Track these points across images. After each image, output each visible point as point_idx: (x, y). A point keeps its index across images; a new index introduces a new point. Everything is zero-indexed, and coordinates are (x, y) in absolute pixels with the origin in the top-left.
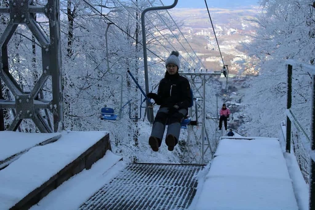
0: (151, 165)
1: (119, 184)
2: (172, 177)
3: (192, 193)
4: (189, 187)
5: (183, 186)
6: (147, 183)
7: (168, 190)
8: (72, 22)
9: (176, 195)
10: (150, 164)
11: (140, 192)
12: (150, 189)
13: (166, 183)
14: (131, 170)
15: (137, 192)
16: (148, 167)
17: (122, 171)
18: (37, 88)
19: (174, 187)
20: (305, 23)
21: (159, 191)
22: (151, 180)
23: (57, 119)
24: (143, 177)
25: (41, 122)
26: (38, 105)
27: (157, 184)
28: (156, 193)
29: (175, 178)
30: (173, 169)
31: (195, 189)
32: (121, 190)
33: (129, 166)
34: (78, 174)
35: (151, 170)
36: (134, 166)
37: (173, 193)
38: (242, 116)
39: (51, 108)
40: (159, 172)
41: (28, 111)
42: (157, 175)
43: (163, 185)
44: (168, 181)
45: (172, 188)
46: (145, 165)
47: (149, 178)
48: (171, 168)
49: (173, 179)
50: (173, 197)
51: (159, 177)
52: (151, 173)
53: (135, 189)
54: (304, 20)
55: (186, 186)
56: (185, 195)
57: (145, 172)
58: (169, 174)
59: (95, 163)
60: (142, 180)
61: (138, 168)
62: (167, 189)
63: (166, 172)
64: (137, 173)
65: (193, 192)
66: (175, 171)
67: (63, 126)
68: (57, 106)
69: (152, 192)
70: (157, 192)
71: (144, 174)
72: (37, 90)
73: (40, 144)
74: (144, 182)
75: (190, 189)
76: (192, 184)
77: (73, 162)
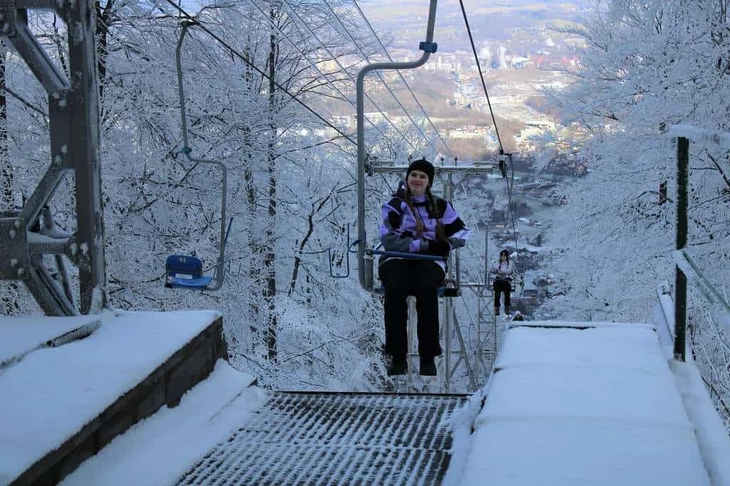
0: (331, 396)
1: (254, 444)
2: (387, 426)
3: (440, 463)
4: (430, 448)
5: (416, 445)
6: (324, 440)
7: (379, 457)
8: (104, 37)
9: (401, 468)
10: (327, 394)
11: (307, 462)
12: (334, 454)
13: (373, 440)
14: (281, 408)
15: (301, 462)
16: (322, 401)
17: (258, 413)
18: (36, 201)
19: (394, 449)
20: (708, 37)
21: (356, 460)
22: (334, 434)
23: (90, 282)
24: (313, 424)
25: (46, 289)
26: (38, 245)
27: (348, 441)
28: (348, 464)
29: (395, 428)
30: (386, 404)
31: (446, 453)
32: (260, 457)
33: (273, 400)
34: (148, 419)
35: (331, 408)
36: (286, 399)
37: (392, 463)
38: (545, 278)
39: (74, 253)
40: (353, 413)
41: (14, 261)
42: (348, 421)
43: (366, 444)
44: (378, 433)
45: (389, 451)
46: (314, 396)
47: (328, 428)
48: (381, 404)
49: (389, 430)
50: (392, 473)
51: (353, 426)
52: (333, 416)
53: (296, 456)
54: (704, 29)
55: (425, 447)
56: (422, 467)
57: (316, 414)
58: (378, 417)
59: (188, 391)
60: (310, 433)
61: (298, 405)
62: (376, 454)
63: (370, 412)
64: (296, 417)
65: (442, 460)
66: (393, 409)
67: (104, 300)
68: (90, 246)
69: (339, 461)
70: (351, 462)
71: (314, 417)
72: (37, 206)
73: (49, 343)
74: (316, 437)
75: (433, 454)
76: (438, 442)
77: (136, 388)
